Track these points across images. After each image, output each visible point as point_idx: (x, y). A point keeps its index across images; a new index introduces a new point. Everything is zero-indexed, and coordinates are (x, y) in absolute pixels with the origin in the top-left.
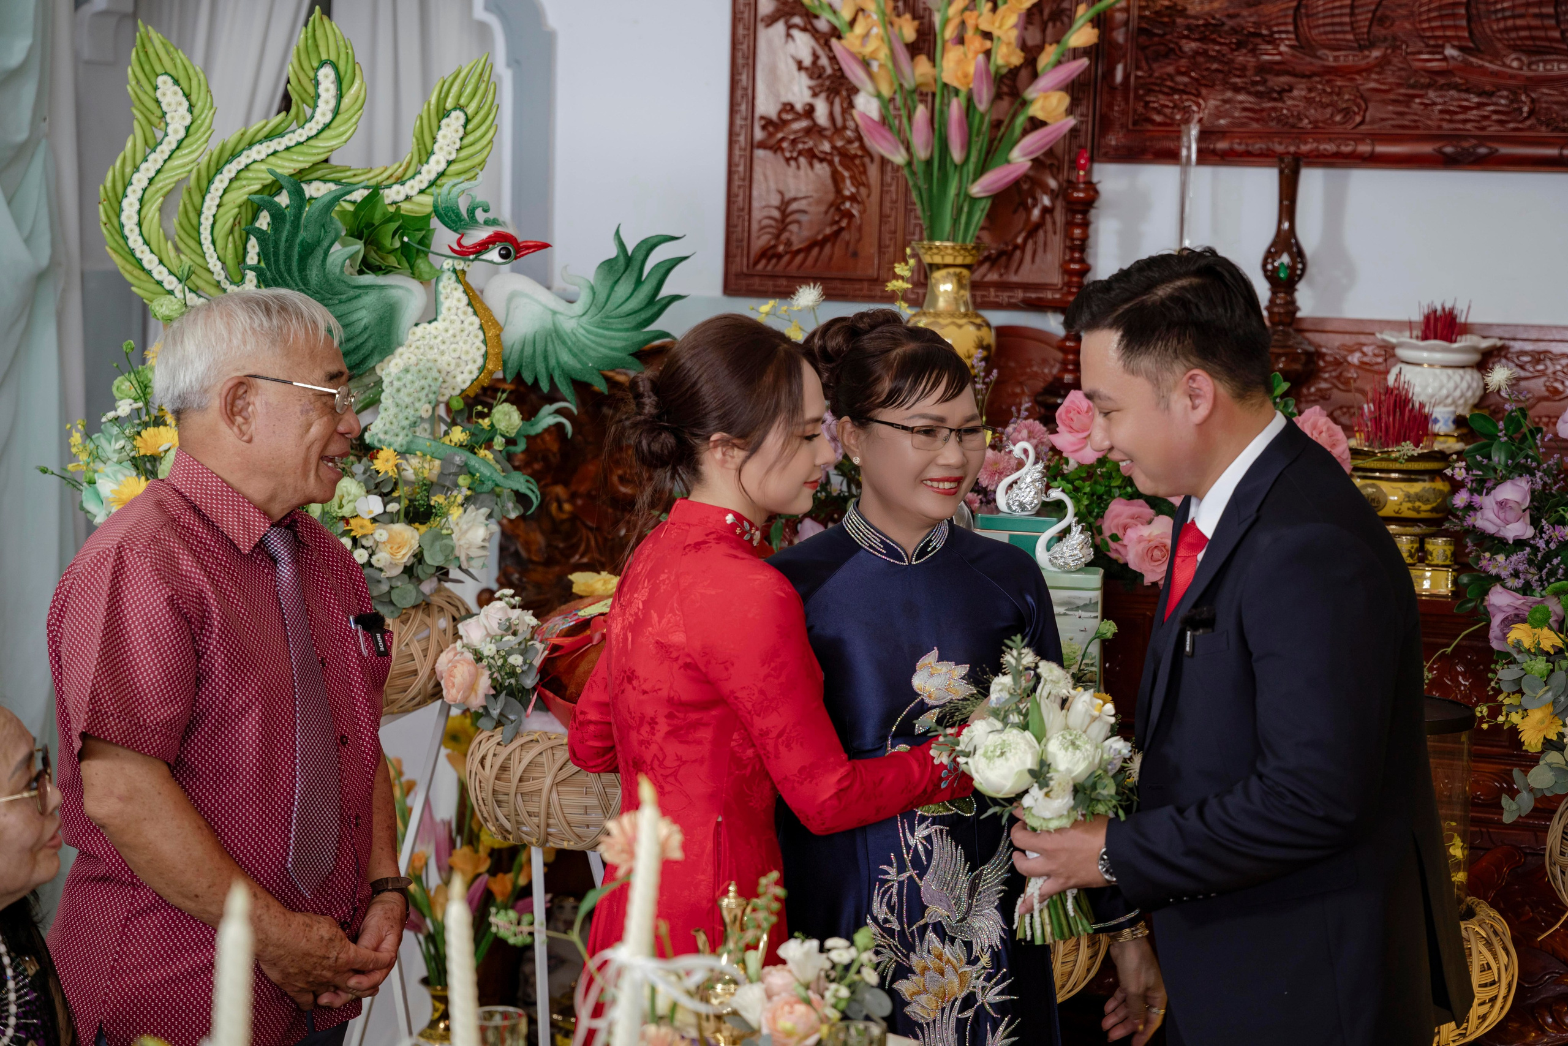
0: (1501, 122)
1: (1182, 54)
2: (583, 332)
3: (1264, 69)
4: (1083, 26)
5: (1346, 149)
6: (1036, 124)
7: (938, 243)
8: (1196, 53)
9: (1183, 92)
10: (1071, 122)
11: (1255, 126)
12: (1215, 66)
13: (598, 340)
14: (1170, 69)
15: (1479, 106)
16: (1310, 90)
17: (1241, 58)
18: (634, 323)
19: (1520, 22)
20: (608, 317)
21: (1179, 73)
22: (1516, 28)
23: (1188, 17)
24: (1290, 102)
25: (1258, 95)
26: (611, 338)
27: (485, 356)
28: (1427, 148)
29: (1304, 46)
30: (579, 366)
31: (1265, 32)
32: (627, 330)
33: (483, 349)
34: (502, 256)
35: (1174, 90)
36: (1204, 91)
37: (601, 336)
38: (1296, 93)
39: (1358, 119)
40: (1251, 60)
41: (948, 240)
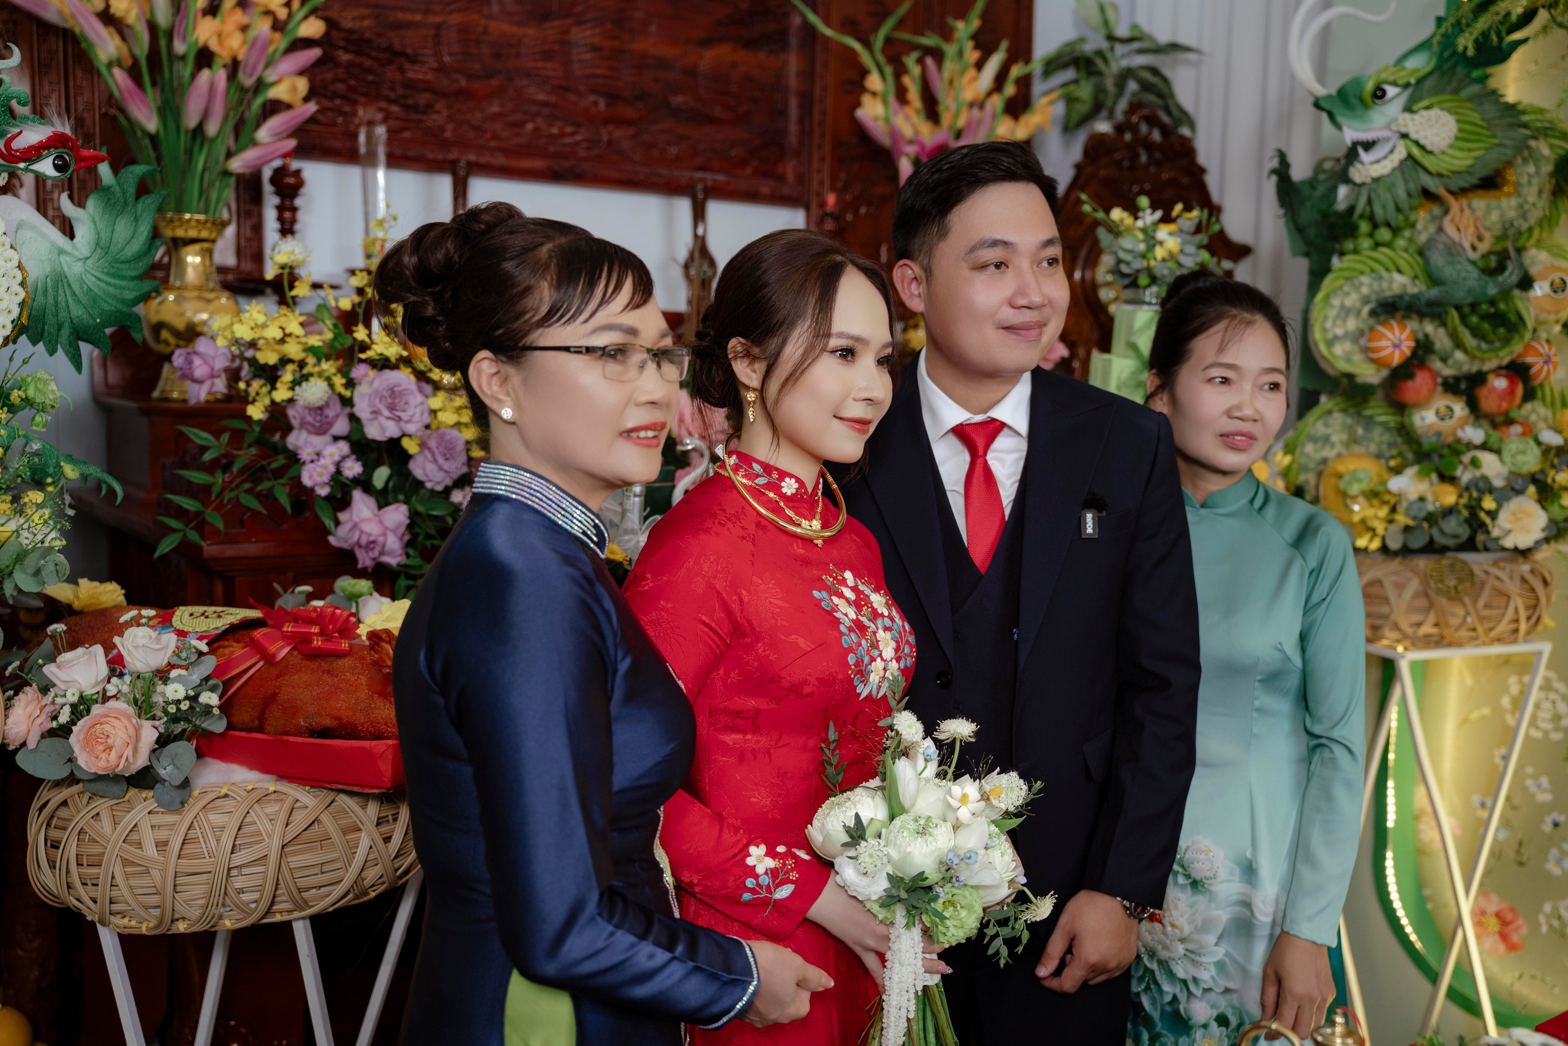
0: (589, 149)
1: (337, 64)
2: (94, 279)
3: (413, 86)
4: (306, 17)
5: (483, 160)
6: (274, 107)
7: (187, 216)
8: (350, 64)
9: (343, 97)
10: (312, 107)
11: (407, 134)
12: (370, 78)
13: (112, 290)
14: (329, 76)
15: (573, 134)
16: (449, 108)
17: (390, 73)
18: (140, 271)
19: (599, 71)
20: (116, 261)
21: (336, 80)
22: (594, 76)
23: (342, 30)
24: (435, 117)
25: (404, 106)
26: (121, 288)
27: (22, 305)
28: (539, 164)
29: (442, 69)
30: (91, 321)
31: (409, 51)
32: (133, 279)
33: (22, 295)
34: (57, 168)
35: (336, 95)
36: (362, 99)
37: (109, 284)
38: (438, 107)
39: (488, 136)
40: (398, 77)
41: (199, 213)
